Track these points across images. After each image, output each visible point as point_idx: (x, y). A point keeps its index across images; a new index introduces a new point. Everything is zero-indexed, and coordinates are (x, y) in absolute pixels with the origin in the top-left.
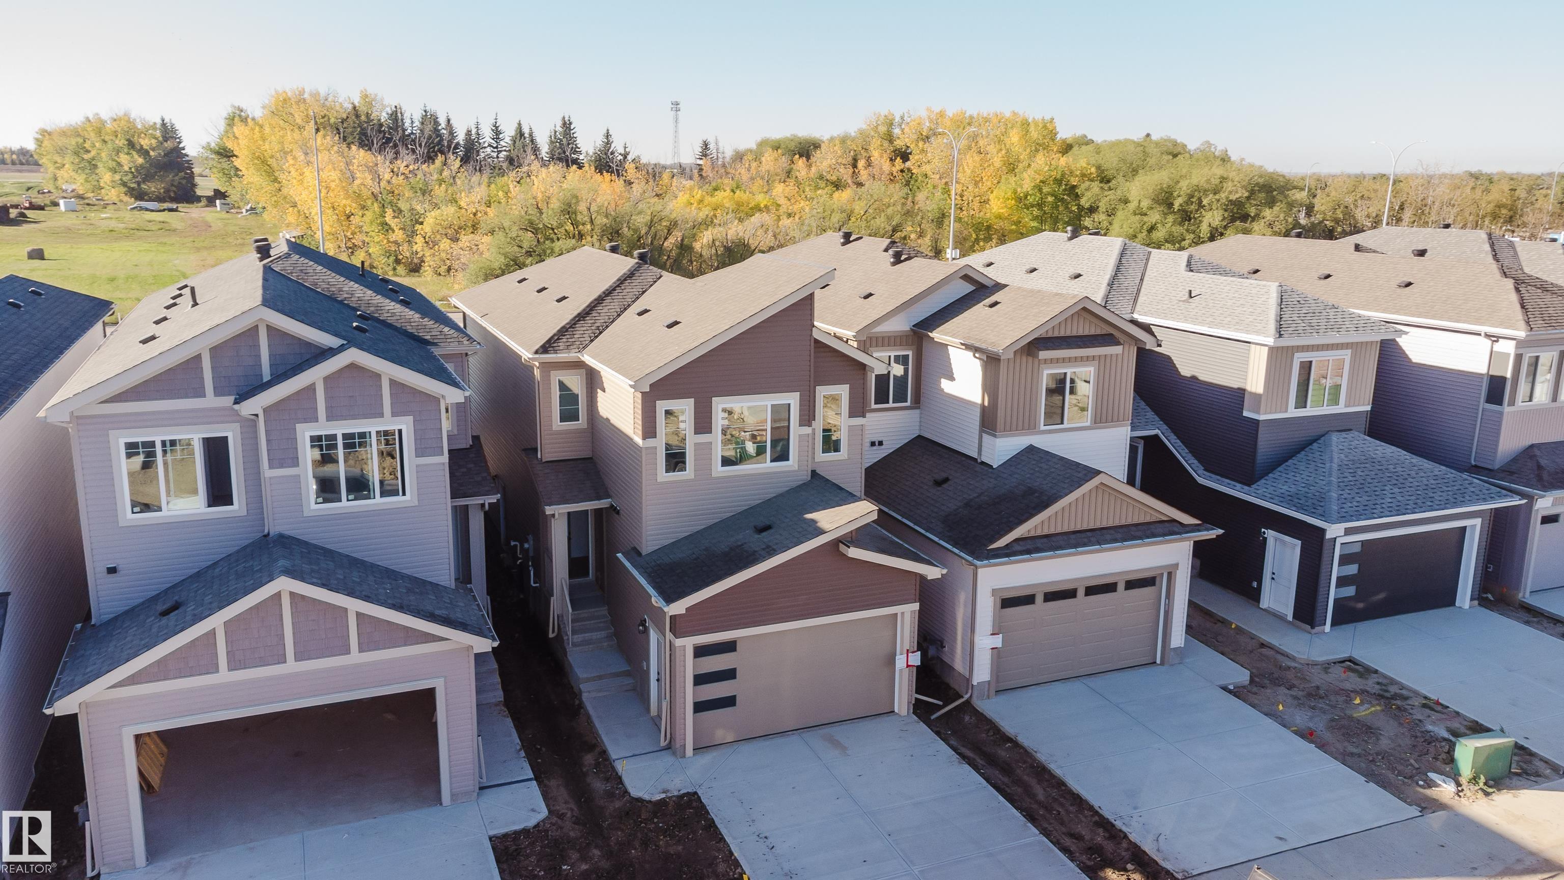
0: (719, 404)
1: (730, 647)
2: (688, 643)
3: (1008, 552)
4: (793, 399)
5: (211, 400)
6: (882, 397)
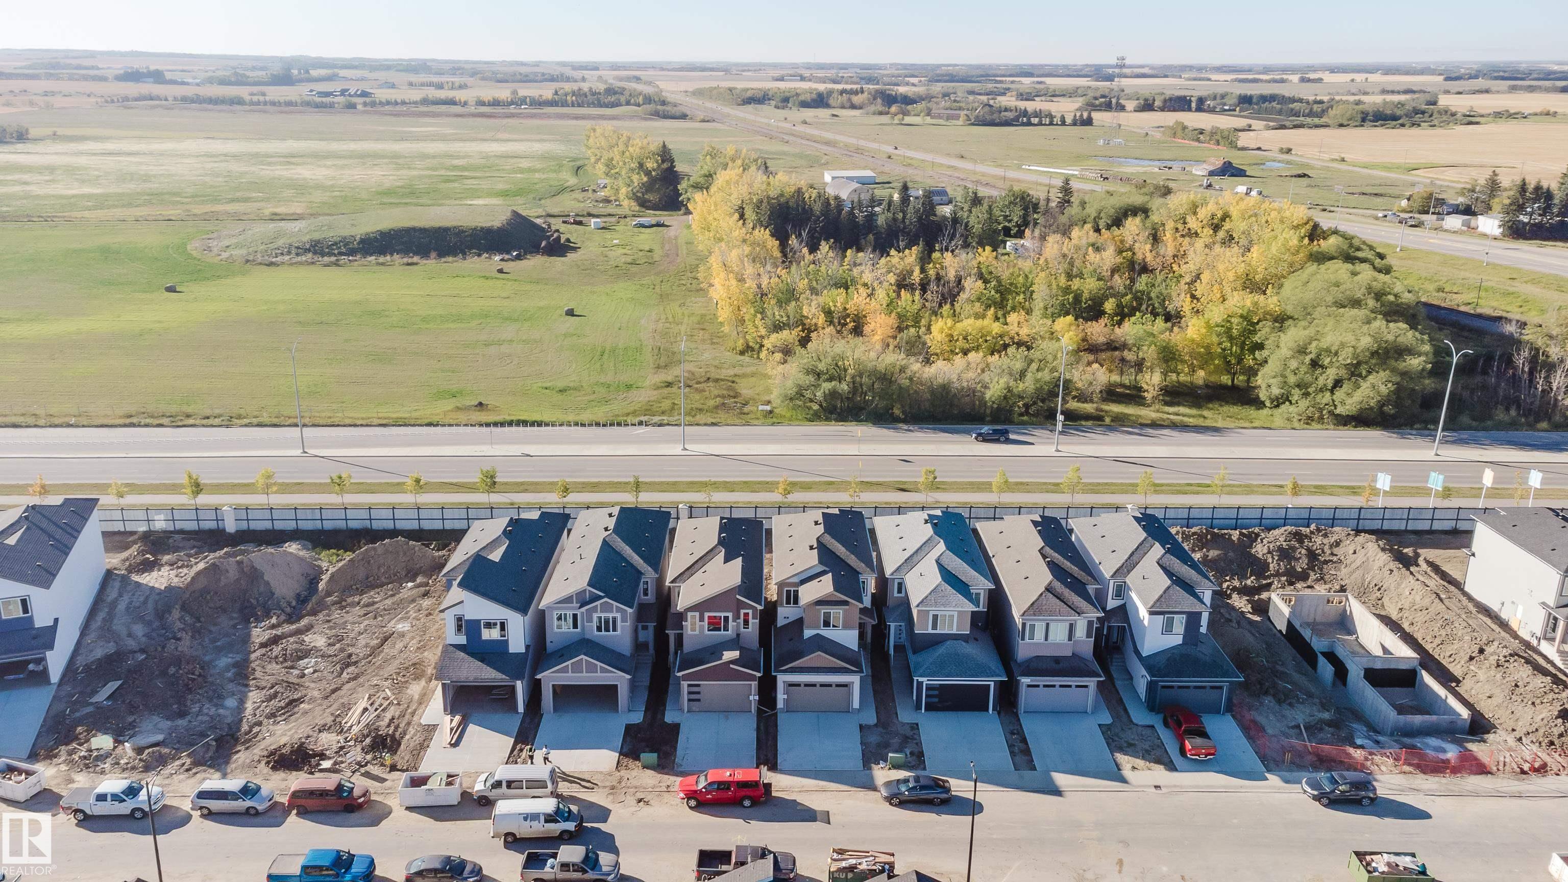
0: (707, 615)
1: (698, 685)
2: (686, 684)
3: (785, 671)
4: (730, 615)
5: (574, 606)
6: (788, 602)
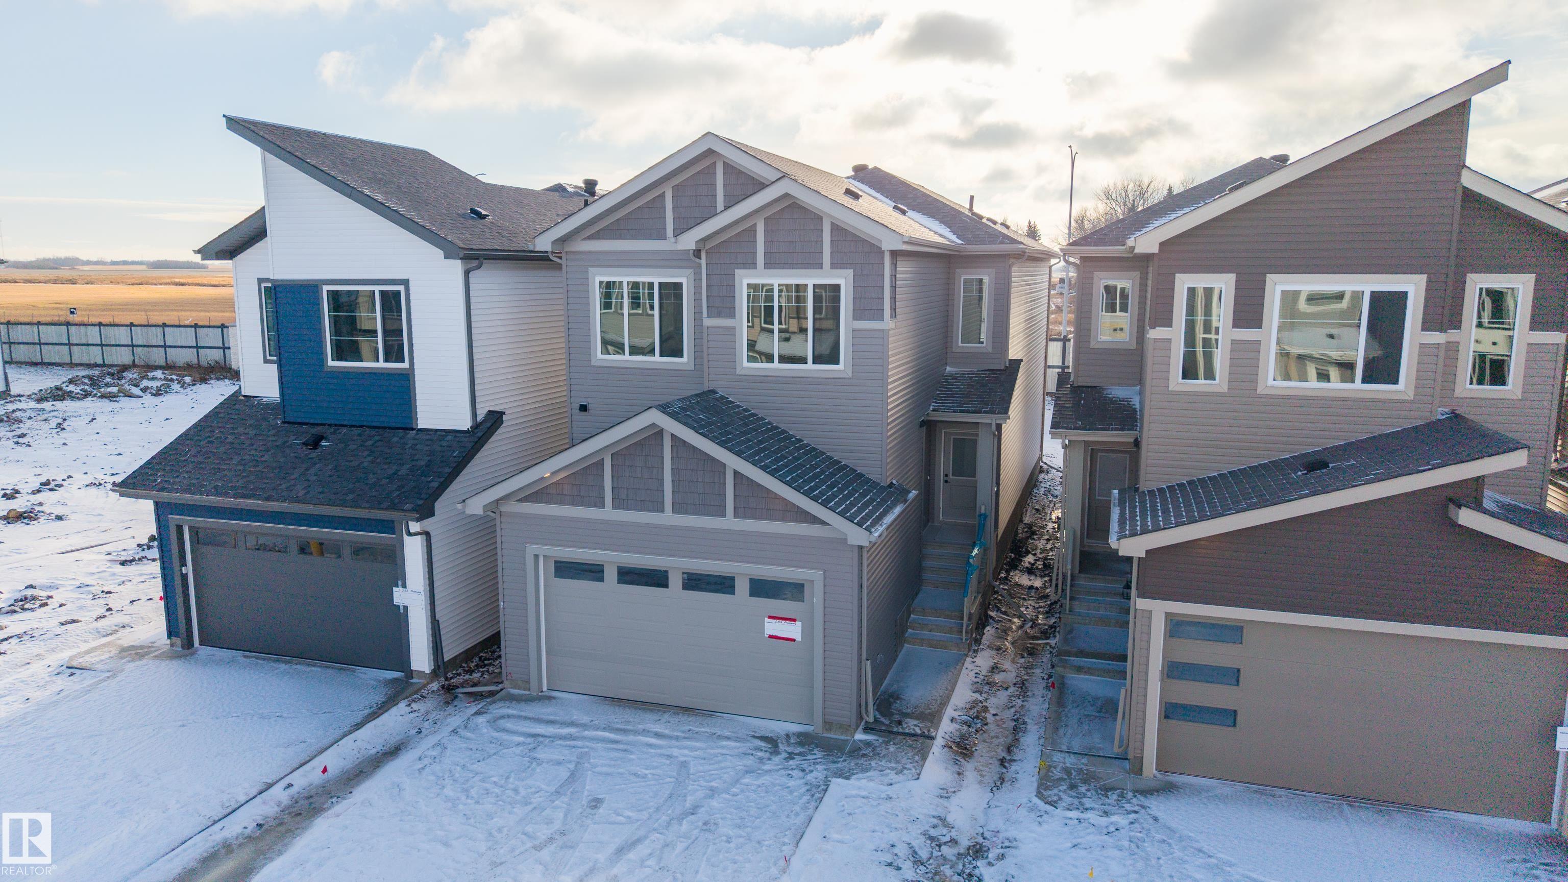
2: (1156, 610)
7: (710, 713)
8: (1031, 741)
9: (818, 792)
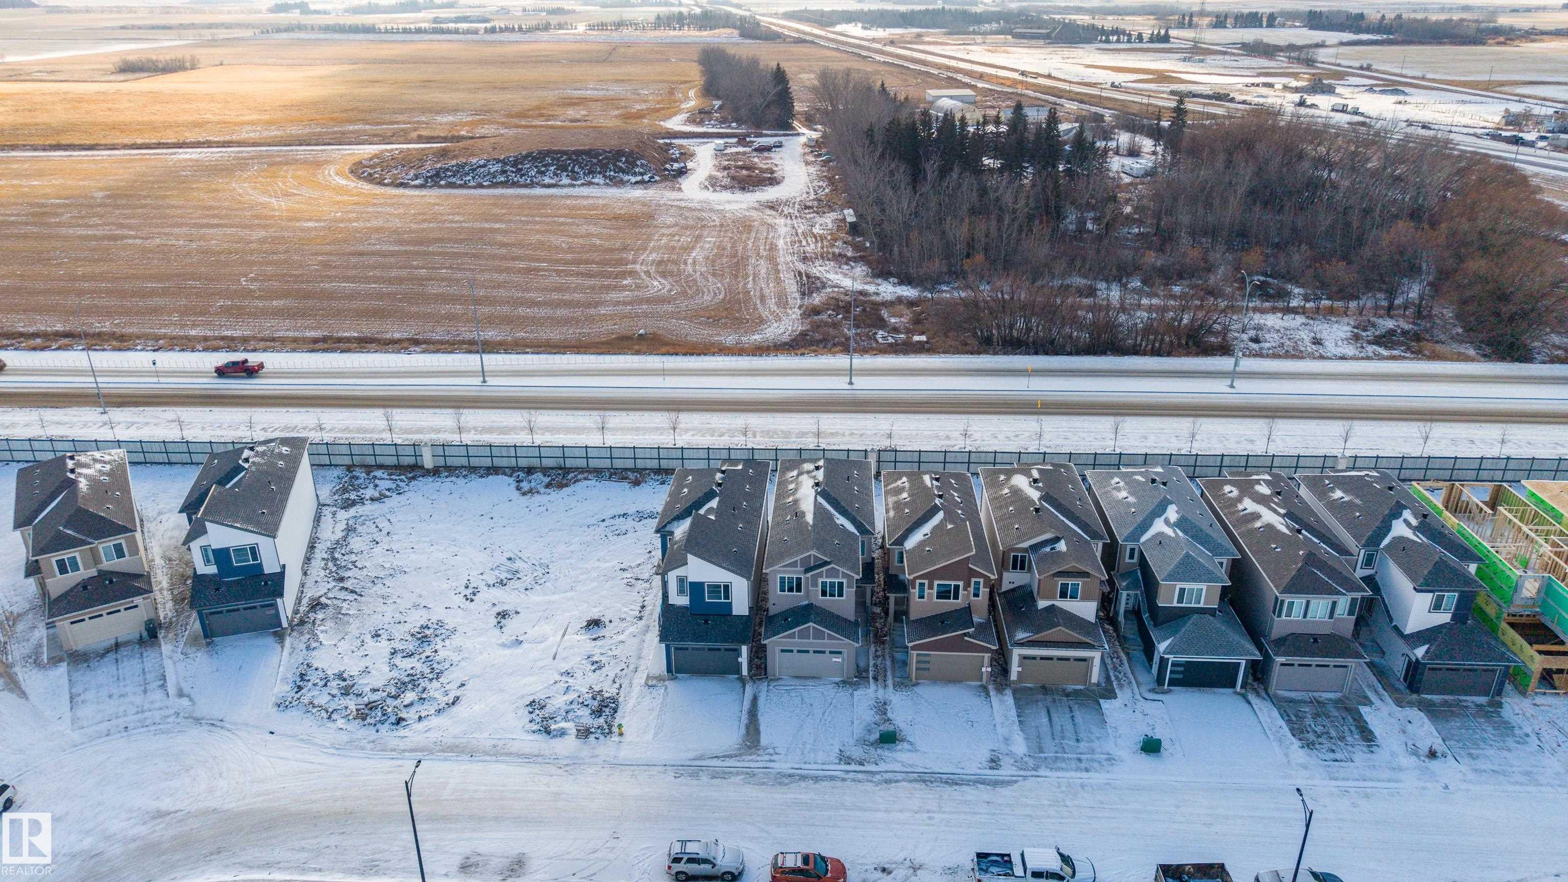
0: (936, 583)
1: (930, 656)
2: (915, 653)
3: (1020, 645)
4: (961, 584)
5: (799, 568)
6: (1014, 567)
7: (818, 678)
8: (889, 673)
9: (852, 695)
